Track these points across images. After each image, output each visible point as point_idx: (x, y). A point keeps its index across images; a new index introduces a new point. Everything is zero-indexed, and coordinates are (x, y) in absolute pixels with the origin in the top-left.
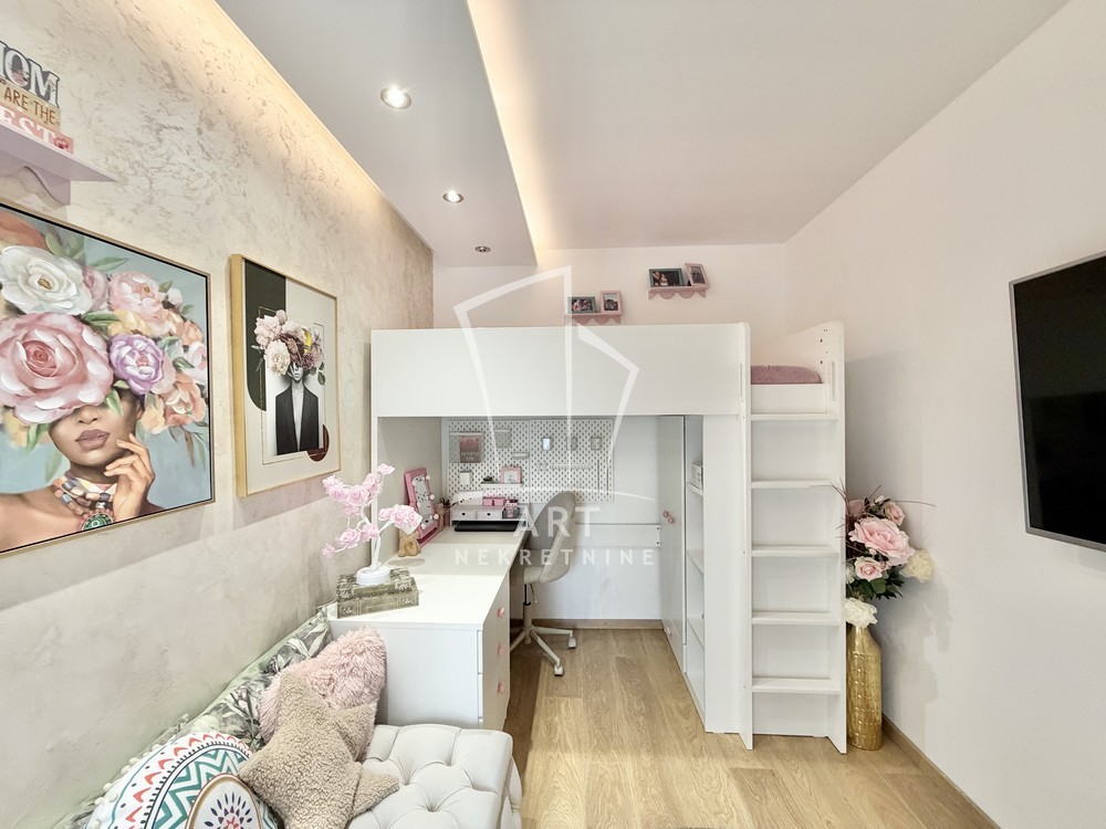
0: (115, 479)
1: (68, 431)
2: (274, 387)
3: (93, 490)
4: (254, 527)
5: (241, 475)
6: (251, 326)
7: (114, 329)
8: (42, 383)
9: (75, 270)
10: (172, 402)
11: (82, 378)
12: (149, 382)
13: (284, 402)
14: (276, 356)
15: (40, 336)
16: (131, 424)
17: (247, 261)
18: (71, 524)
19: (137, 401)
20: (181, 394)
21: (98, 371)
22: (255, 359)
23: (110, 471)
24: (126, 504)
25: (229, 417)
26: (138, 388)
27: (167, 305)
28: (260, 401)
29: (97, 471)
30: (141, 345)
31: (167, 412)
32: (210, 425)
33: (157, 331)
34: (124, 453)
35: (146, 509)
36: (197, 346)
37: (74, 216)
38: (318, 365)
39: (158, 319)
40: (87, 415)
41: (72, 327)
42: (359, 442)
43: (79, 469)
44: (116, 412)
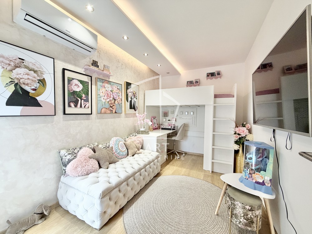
0: (113, 108)
1: (110, 102)
2: (129, 99)
3: (111, 109)
4: (127, 118)
5: (125, 111)
6: (127, 91)
7: (113, 92)
8: (108, 97)
9: (110, 85)
10: (118, 100)
11: (111, 97)
12: (116, 98)
13: (131, 101)
14: (130, 95)
15: (108, 93)
16: (114, 102)
17: (126, 82)
18: (110, 112)
19: (115, 100)
20: (119, 100)
21: (112, 96)
22: (127, 95)
23: (113, 107)
24: (114, 112)
25: (124, 103)
26: (115, 98)
27: (118, 89)
28: (128, 101)
29: (112, 107)
30: (115, 93)
31: (118, 101)
32: (122, 104)
33: (117, 92)
34: (114, 106)
35: (116, 112)
36: (121, 93)
37: (110, 80)
38: (136, 96)
39: (117, 90)
40: (111, 101)
41: (110, 92)
42: (143, 110)
43: (111, 107)
44: (113, 101)
